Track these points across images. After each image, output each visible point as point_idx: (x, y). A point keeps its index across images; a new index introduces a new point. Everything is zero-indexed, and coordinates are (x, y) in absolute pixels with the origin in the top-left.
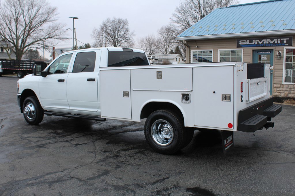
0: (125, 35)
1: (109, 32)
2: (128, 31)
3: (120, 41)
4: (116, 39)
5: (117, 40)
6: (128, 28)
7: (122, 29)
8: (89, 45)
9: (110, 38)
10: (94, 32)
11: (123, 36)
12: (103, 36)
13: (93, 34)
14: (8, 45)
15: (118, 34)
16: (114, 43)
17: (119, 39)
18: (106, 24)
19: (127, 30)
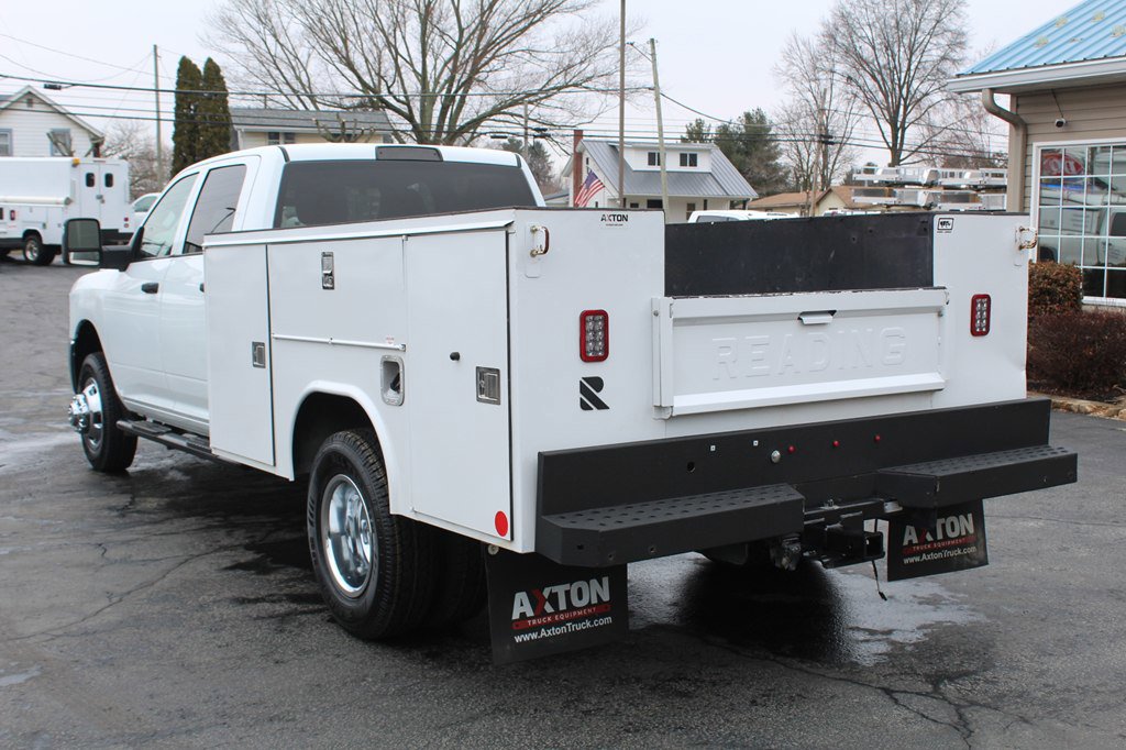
0: (946, 65)
1: (867, 52)
2: (961, 44)
3: (918, 96)
4: (901, 88)
5: (904, 91)
6: (965, 29)
7: (931, 34)
8: (762, 118)
9: (871, 83)
10: (788, 55)
11: (937, 72)
12: (833, 72)
13: (783, 65)
14: (347, 126)
15: (910, 60)
16: (888, 109)
17: (915, 84)
18: (849, 13)
19: (958, 41)
